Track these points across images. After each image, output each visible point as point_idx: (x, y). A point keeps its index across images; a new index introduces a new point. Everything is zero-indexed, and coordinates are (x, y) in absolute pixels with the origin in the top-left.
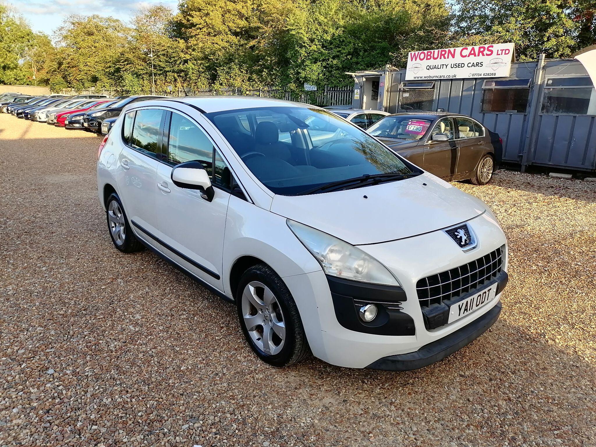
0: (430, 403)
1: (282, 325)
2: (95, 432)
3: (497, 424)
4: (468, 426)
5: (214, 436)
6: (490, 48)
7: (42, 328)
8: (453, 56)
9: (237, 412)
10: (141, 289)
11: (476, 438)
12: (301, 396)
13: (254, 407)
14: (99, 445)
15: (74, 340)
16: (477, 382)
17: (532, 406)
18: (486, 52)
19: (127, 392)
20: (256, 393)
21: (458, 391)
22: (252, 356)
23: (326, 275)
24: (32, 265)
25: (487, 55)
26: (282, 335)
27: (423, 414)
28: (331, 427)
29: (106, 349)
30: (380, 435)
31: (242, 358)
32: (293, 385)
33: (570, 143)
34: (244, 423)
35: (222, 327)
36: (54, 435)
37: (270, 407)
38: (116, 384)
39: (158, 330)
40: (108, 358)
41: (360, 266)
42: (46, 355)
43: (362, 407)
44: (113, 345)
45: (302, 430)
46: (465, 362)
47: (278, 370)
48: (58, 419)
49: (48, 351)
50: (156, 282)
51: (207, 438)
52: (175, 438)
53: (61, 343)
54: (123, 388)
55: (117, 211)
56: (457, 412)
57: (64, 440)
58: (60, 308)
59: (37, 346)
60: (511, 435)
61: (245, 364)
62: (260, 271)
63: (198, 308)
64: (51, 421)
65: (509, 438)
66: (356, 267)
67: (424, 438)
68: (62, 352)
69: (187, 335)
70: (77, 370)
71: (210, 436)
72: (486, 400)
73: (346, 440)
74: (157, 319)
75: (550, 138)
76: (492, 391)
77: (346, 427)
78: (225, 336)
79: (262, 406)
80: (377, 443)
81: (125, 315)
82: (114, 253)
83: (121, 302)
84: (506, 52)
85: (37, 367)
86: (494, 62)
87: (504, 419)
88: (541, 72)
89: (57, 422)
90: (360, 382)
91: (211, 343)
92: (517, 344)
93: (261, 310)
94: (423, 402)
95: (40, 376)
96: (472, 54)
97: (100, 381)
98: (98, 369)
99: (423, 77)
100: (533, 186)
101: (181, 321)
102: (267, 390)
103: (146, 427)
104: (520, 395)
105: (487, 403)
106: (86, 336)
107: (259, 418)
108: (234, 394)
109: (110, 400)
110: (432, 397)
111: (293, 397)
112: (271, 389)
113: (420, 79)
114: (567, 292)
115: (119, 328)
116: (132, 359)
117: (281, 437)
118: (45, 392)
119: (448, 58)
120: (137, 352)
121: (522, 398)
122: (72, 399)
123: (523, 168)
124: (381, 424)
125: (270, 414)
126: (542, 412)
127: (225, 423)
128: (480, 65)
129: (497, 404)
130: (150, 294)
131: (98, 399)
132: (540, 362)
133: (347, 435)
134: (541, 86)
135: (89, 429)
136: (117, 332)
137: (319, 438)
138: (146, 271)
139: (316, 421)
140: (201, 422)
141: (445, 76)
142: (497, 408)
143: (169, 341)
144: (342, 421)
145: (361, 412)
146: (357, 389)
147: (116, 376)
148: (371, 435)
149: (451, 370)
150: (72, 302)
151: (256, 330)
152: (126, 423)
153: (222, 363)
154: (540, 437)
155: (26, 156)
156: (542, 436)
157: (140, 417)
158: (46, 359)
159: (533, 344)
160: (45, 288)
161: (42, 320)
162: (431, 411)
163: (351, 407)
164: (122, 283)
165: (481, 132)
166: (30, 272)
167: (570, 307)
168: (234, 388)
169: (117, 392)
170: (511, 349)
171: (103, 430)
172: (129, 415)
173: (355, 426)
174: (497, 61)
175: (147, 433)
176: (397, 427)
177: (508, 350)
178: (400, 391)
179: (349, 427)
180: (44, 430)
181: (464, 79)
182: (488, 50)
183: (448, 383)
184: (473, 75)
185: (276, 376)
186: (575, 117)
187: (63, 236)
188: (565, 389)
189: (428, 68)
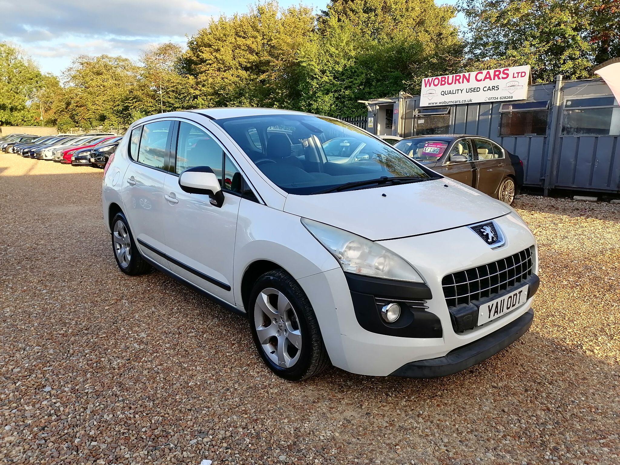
0: (461, 414)
1: (298, 333)
2: (95, 448)
3: (536, 434)
4: (504, 436)
5: (225, 451)
6: (506, 72)
7: (40, 348)
8: (468, 81)
9: (250, 426)
10: (147, 308)
11: (513, 448)
12: (320, 409)
13: (268, 421)
14: (98, 461)
15: (74, 359)
16: (511, 393)
17: (573, 416)
18: (502, 75)
19: (130, 408)
20: (271, 407)
21: (491, 403)
22: (266, 371)
23: (344, 272)
24: (32, 288)
25: (503, 78)
26: (298, 344)
27: (454, 425)
28: (354, 440)
29: (108, 367)
30: (408, 447)
31: (254, 373)
32: (311, 399)
33: (593, 165)
34: (258, 436)
35: (234, 344)
36: (49, 452)
37: (286, 421)
38: (118, 400)
39: (164, 347)
40: (109, 375)
41: (380, 264)
42: (43, 373)
43: (386, 419)
44: (116, 363)
45: (322, 444)
46: (498, 373)
47: (294, 384)
48: (54, 436)
49: (45, 369)
50: (162, 302)
51: (217, 453)
52: (182, 453)
53: (60, 361)
54: (126, 405)
55: (122, 231)
56: (491, 422)
57: (60, 457)
58: (60, 328)
59: (34, 364)
60: (553, 445)
61: (259, 379)
62: (274, 276)
63: (207, 326)
64: (47, 438)
65: (551, 448)
66: (377, 264)
67: (457, 450)
68: (60, 370)
69: (195, 351)
70: (77, 388)
71: (221, 450)
72: (522, 410)
73: (370, 452)
74: (163, 337)
75: (572, 161)
76: (528, 401)
77: (370, 440)
78: (236, 353)
79: (278, 420)
80: (405, 455)
81: (129, 334)
82: (119, 275)
83: (125, 322)
84: (522, 74)
85: (33, 385)
86: (510, 85)
87: (544, 429)
88: (559, 93)
89: (52, 439)
90: (384, 394)
91: (221, 359)
92: (553, 356)
93: (276, 319)
94: (454, 414)
95: (36, 394)
96: (488, 78)
97: (101, 398)
98: (99, 386)
99: (438, 103)
100: (557, 209)
101: (189, 338)
102: (283, 404)
103: (150, 443)
104: (559, 405)
105: (524, 413)
106: (87, 354)
107: (274, 432)
108: (247, 408)
109: (111, 416)
110: (463, 408)
111: (311, 411)
112: (287, 403)
113: (434, 105)
114: (602, 305)
115: (123, 346)
116: (136, 375)
117: (299, 451)
118: (41, 410)
119: (463, 82)
120: (141, 369)
121: (562, 407)
122: (69, 416)
123: (546, 192)
124: (409, 436)
125: (286, 428)
126: (585, 422)
127: (237, 437)
128: (496, 89)
129: (534, 414)
130: (156, 313)
131: (98, 415)
132: (579, 372)
133: (371, 447)
134: (560, 107)
135: (87, 445)
136: (120, 350)
137: (340, 451)
138: (152, 292)
139: (337, 434)
140: (211, 437)
141: (461, 101)
142: (535, 419)
143: (176, 358)
144: (365, 434)
145: (385, 424)
146: (380, 402)
147: (118, 393)
148: (397, 447)
149: (482, 381)
150: (74, 322)
151: (269, 343)
152: (128, 439)
153: (233, 378)
154: (585, 446)
155: (30, 190)
156: (587, 446)
157: (144, 432)
158: (43, 378)
159: (570, 355)
160: (44, 310)
161: (40, 340)
162: (463, 422)
163: (375, 420)
164: (127, 304)
165: (500, 154)
166: (30, 294)
167: (606, 319)
168: (246, 402)
169: (119, 408)
170: (546, 360)
171: (103, 446)
172: (132, 431)
173: (379, 438)
174: (513, 84)
175: (151, 448)
176: (426, 439)
177: (543, 362)
178: (427, 403)
179: (373, 439)
180: (38, 448)
181: (480, 104)
182: (504, 73)
183: (480, 394)
184: (489, 99)
185: (292, 390)
186: (596, 138)
187: (66, 261)
188: (608, 398)
189: (443, 93)
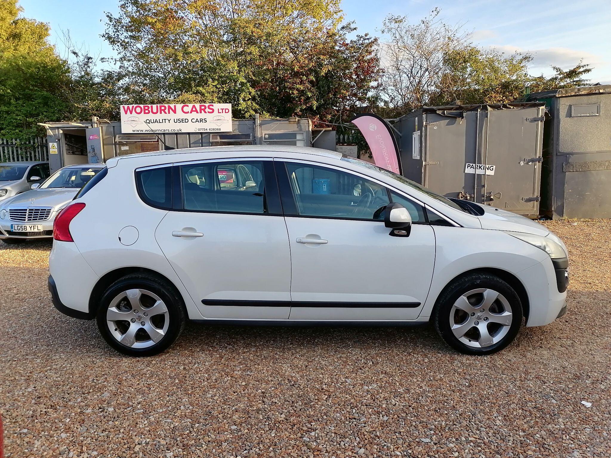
6: (211, 107)
8: (175, 112)
18: (207, 110)
25: (209, 112)
84: (226, 111)
86: (217, 119)
88: (259, 128)
96: (194, 111)
113: (140, 132)
119: (169, 113)
128: (203, 121)
134: (261, 139)
141: (170, 130)
174: (219, 118)
181: (189, 134)
182: (209, 108)
184: (199, 129)
189: (148, 121)
